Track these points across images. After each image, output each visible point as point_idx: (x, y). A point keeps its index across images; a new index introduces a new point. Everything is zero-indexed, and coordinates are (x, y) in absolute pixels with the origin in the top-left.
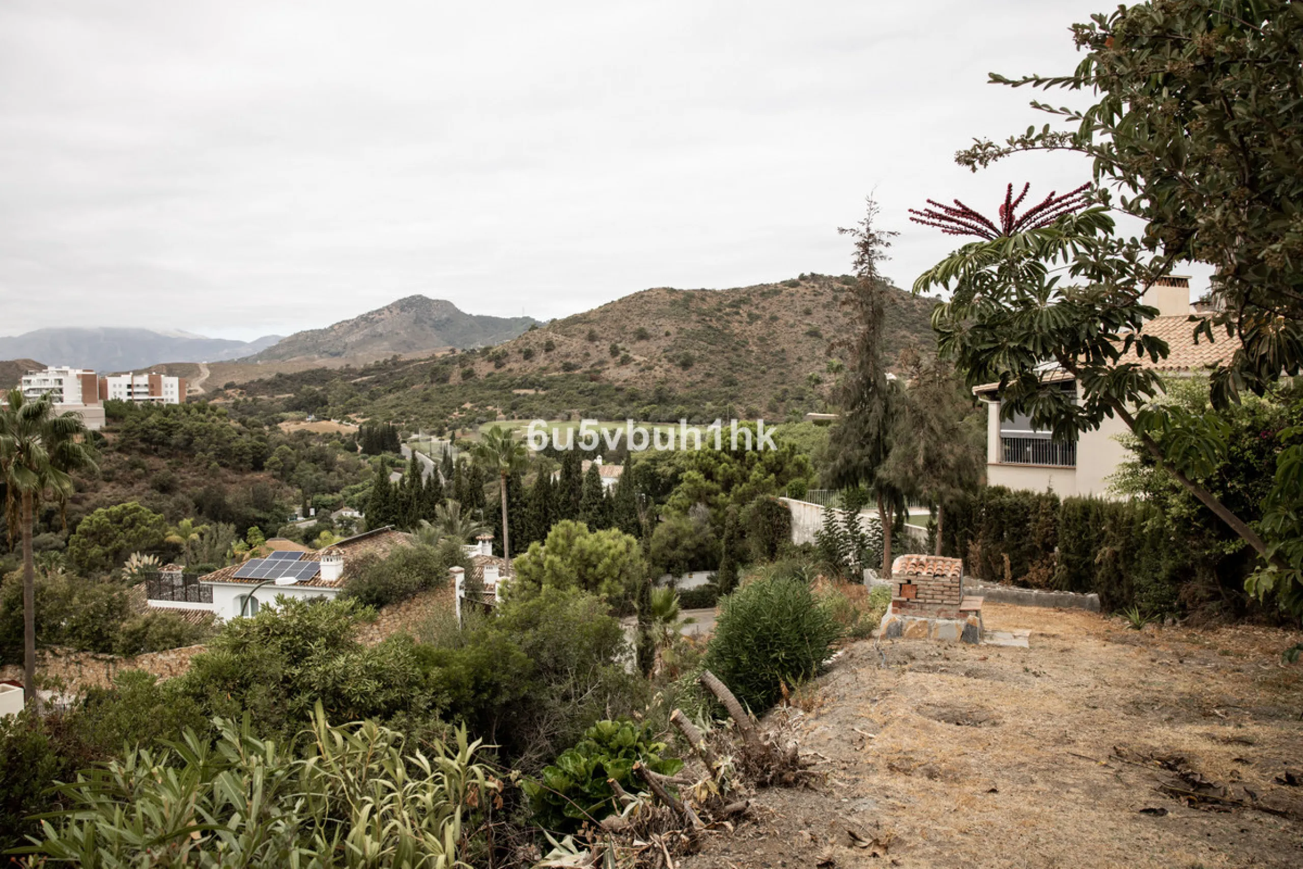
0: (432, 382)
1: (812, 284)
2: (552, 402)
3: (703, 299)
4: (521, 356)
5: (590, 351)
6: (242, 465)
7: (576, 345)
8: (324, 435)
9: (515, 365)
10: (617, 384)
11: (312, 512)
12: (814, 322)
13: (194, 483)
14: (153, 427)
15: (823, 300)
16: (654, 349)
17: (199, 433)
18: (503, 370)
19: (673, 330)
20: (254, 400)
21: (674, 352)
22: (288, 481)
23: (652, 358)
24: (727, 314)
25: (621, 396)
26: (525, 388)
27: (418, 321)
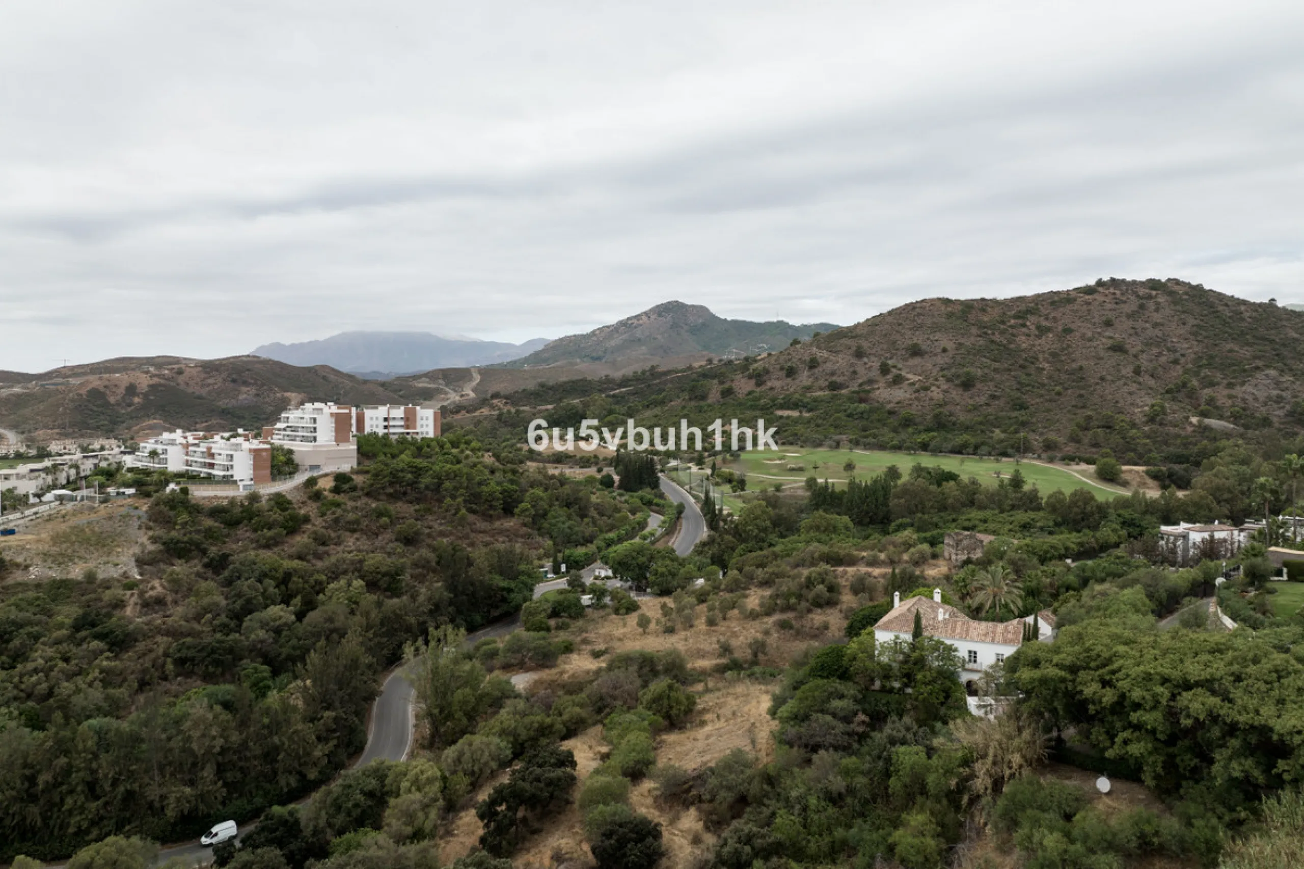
0: (690, 399)
1: (1112, 290)
2: (818, 426)
3: (984, 310)
4: (784, 373)
5: (858, 369)
6: (491, 512)
7: (841, 362)
8: (582, 458)
9: (776, 383)
10: (889, 407)
11: (563, 568)
12: (1116, 334)
13: (442, 534)
14: (402, 471)
15: (1127, 308)
16: (930, 367)
17: (449, 476)
18: (763, 388)
19: (950, 346)
20: (517, 411)
21: (953, 370)
22: (539, 529)
23: (927, 377)
24: (1012, 327)
25: (893, 421)
26: (788, 408)
27: (674, 326)
